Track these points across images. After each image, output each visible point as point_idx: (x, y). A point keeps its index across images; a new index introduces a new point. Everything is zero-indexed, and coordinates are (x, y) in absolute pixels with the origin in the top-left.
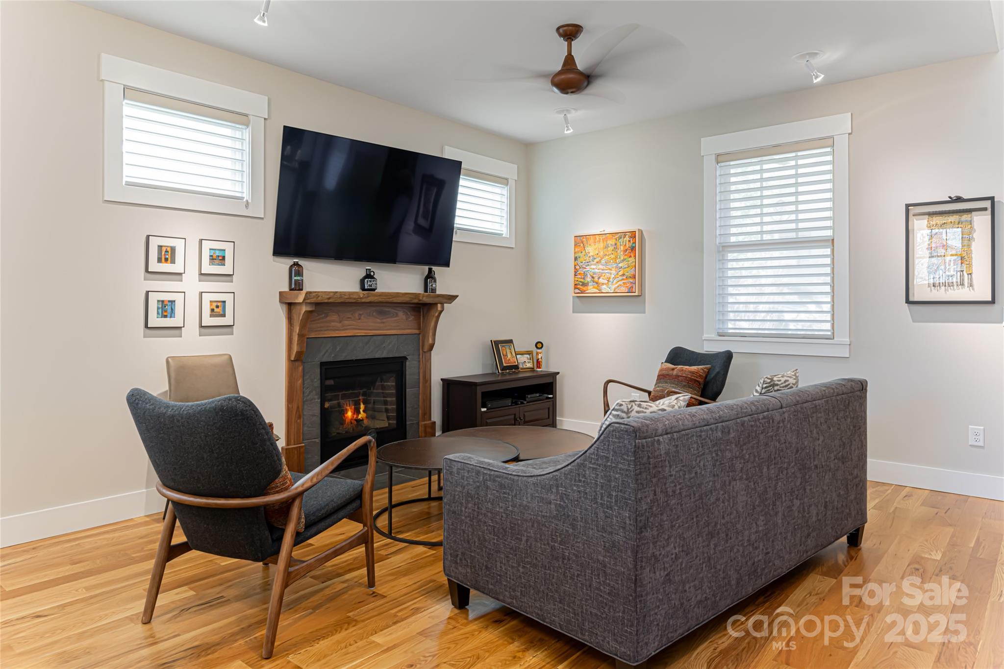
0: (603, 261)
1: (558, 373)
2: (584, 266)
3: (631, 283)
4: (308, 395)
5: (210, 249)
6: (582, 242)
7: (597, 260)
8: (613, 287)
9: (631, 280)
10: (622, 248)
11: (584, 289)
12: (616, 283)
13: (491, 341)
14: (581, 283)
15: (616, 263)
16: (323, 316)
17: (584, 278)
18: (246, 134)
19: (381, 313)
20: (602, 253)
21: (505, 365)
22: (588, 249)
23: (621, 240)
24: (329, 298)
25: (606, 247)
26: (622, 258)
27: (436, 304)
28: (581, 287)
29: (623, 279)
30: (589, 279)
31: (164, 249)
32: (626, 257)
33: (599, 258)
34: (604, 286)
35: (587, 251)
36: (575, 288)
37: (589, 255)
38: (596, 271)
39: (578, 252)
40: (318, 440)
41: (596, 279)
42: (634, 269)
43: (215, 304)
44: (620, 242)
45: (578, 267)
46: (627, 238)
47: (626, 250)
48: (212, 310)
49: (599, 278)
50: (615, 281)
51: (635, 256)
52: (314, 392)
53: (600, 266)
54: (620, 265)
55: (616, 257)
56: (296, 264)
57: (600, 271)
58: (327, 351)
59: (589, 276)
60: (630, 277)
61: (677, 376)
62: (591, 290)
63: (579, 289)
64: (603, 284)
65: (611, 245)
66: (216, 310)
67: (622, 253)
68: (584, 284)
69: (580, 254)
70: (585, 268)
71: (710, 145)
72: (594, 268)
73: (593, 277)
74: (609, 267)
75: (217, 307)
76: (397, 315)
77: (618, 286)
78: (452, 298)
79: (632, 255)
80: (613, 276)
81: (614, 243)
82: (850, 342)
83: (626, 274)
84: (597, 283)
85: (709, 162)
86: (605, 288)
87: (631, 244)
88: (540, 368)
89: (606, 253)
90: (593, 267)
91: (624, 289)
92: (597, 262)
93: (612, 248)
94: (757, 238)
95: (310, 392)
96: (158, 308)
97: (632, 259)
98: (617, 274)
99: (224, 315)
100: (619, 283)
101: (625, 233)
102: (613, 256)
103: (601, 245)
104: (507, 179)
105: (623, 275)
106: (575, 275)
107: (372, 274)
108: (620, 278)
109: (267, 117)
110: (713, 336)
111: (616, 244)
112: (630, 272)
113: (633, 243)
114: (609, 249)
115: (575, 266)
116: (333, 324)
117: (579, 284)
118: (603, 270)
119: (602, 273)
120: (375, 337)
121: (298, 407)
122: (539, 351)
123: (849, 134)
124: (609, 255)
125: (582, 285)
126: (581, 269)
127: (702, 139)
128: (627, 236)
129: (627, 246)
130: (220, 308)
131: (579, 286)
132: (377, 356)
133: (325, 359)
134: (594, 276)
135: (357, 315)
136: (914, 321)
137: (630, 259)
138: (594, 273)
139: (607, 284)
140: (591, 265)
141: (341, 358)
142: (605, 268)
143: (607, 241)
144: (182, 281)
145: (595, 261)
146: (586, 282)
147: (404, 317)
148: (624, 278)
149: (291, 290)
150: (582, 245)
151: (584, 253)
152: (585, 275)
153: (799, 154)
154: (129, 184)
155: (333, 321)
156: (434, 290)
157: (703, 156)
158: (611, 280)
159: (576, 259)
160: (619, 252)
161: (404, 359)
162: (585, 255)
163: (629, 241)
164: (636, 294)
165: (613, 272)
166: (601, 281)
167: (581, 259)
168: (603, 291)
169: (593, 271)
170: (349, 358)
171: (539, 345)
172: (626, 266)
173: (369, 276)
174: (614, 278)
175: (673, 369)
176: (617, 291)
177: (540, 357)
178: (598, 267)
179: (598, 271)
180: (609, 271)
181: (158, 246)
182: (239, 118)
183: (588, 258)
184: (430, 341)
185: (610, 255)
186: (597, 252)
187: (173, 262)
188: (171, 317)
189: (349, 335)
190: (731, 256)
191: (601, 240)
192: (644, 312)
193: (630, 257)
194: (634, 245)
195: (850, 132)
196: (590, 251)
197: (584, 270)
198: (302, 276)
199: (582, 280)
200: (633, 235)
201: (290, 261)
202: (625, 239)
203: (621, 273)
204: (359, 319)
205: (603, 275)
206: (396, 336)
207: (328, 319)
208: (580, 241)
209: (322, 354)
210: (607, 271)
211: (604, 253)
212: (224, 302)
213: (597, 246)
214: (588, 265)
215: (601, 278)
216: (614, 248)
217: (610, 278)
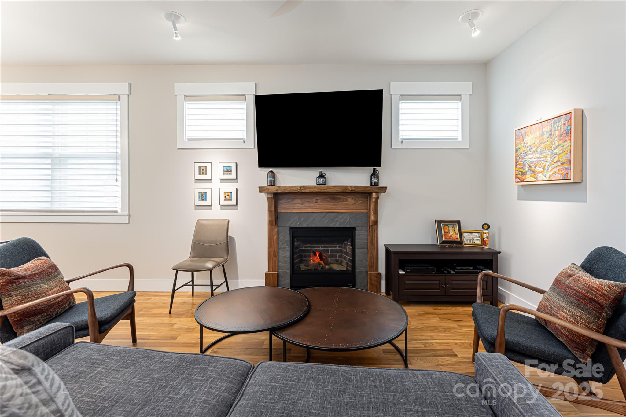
0: (539, 150)
1: (500, 253)
2: (523, 157)
3: (567, 169)
4: (282, 245)
5: (224, 167)
6: (522, 134)
7: (534, 149)
8: (548, 175)
9: (566, 166)
10: (557, 132)
11: (524, 178)
12: (551, 170)
14: (520, 173)
15: (551, 150)
16: (291, 200)
17: (523, 168)
18: (245, 105)
19: (334, 199)
20: (538, 141)
21: (444, 240)
22: (526, 140)
23: (556, 125)
25: (542, 136)
26: (557, 144)
27: (372, 193)
28: (521, 176)
29: (558, 166)
30: (527, 168)
31: (202, 168)
32: (561, 142)
33: (536, 147)
34: (540, 175)
35: (525, 142)
36: (516, 178)
37: (527, 146)
38: (533, 160)
40: (288, 271)
41: (533, 168)
42: (569, 153)
43: (227, 194)
44: (555, 128)
45: (518, 158)
46: (563, 122)
47: (561, 134)
48: (225, 197)
49: (535, 167)
50: (550, 169)
52: (286, 243)
53: (537, 155)
54: (555, 151)
55: (552, 144)
56: (271, 171)
57: (536, 159)
58: (294, 221)
59: (527, 165)
60: (565, 163)
62: (529, 178)
63: (519, 178)
64: (539, 172)
65: (546, 132)
66: (227, 197)
67: (557, 139)
68: (523, 174)
69: (520, 146)
70: (524, 158)
72: (531, 158)
73: (530, 167)
74: (545, 154)
75: (228, 195)
76: (347, 200)
77: (553, 173)
79: (568, 138)
80: (548, 163)
81: (549, 130)
83: (561, 160)
84: (533, 172)
86: (541, 177)
87: (566, 128)
89: (542, 141)
90: (530, 156)
91: (559, 176)
92: (534, 152)
93: (548, 135)
95: (283, 244)
96: (199, 196)
97: (567, 144)
98: (552, 161)
99: (231, 200)
100: (554, 170)
101: (561, 117)
102: (548, 143)
103: (538, 134)
104: (460, 95)
105: (558, 161)
106: (516, 166)
107: (324, 174)
108: (555, 165)
109: (254, 93)
111: (551, 130)
112: (565, 158)
113: (569, 126)
114: (544, 136)
115: (516, 157)
116: (298, 205)
117: (519, 174)
118: (538, 158)
119: (539, 161)
120: (329, 214)
121: (275, 251)
122: (485, 231)
124: (544, 144)
125: (521, 175)
126: (521, 160)
128: (562, 120)
129: (563, 130)
130: (230, 196)
131: (519, 176)
132: (331, 225)
133: (293, 225)
134: (531, 165)
135: (314, 200)
137: (565, 144)
138: (531, 163)
139: (543, 172)
140: (529, 154)
141: (305, 225)
142: (541, 156)
143: (543, 129)
144: (212, 183)
145: (532, 150)
146: (525, 171)
147: (353, 202)
148: (559, 164)
149: (268, 186)
150: (521, 137)
151: (522, 145)
152: (524, 164)
154: (189, 140)
155: (298, 203)
156: (378, 184)
158: (546, 168)
159: (517, 151)
160: (554, 138)
161: (354, 229)
162: (523, 146)
163: (564, 124)
164: (572, 181)
165: (549, 159)
166: (537, 169)
167: (521, 151)
168: (539, 179)
169: (531, 160)
170: (310, 226)
172: (561, 152)
173: (321, 176)
174: (549, 165)
176: (552, 178)
177: (485, 237)
178: (534, 156)
179: (535, 160)
180: (544, 159)
181: (199, 167)
182: (241, 97)
183: (526, 149)
184: (372, 218)
185: (546, 142)
186: (534, 142)
187: (206, 174)
188: (205, 200)
189: (309, 212)
191: (538, 129)
192: (586, 202)
193: (566, 141)
194: (569, 128)
196: (528, 141)
197: (523, 160)
198: (275, 178)
199: (521, 170)
200: (568, 116)
201: (269, 170)
202: (560, 123)
203: (555, 160)
204: (316, 202)
205: (539, 163)
206: (347, 214)
207: (294, 202)
208: (520, 134)
209: (291, 222)
210: (542, 159)
211: (540, 141)
212: (231, 193)
213: (533, 136)
214: (526, 155)
215: (537, 166)
216: (550, 134)
217: (545, 166)
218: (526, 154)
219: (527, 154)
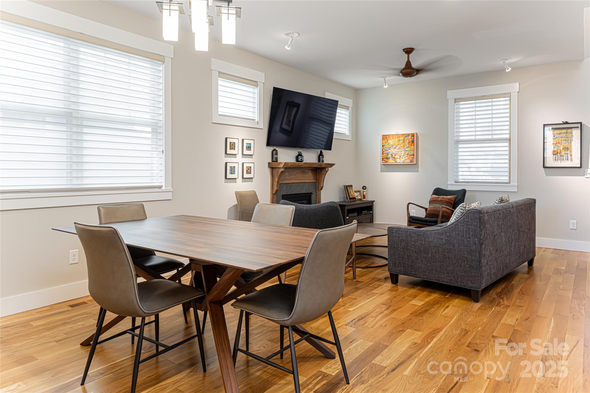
0: (397, 147)
1: (374, 201)
2: (387, 150)
5: (246, 143)
6: (386, 138)
7: (395, 147)
8: (403, 160)
9: (412, 157)
10: (407, 141)
11: (388, 160)
12: (404, 158)
13: (344, 186)
14: (386, 158)
15: (404, 148)
17: (387, 155)
18: (256, 90)
19: (303, 172)
20: (397, 143)
21: (351, 197)
22: (389, 141)
23: (407, 138)
24: (291, 165)
25: (399, 141)
26: (407, 146)
27: (326, 168)
29: (408, 156)
30: (390, 156)
31: (231, 143)
32: (409, 146)
33: (396, 146)
34: (398, 159)
35: (389, 143)
36: (382, 160)
38: (394, 152)
39: (384, 143)
41: (394, 156)
42: (413, 151)
43: (248, 168)
44: (406, 139)
45: (384, 150)
46: (410, 137)
47: (410, 142)
49: (395, 155)
50: (404, 157)
51: (414, 145)
53: (396, 150)
54: (406, 149)
55: (404, 146)
56: (275, 150)
57: (396, 152)
58: (285, 190)
59: (390, 154)
60: (412, 155)
61: (441, 201)
62: (391, 161)
63: (384, 161)
64: (397, 158)
65: (402, 140)
66: (248, 171)
67: (407, 144)
68: (387, 158)
69: (385, 144)
70: (388, 151)
71: (452, 94)
72: (392, 151)
73: (392, 155)
74: (401, 150)
76: (308, 173)
77: (405, 159)
78: (332, 165)
79: (413, 144)
80: (402, 155)
81: (403, 139)
82: (518, 185)
83: (410, 154)
84: (394, 158)
85: (451, 102)
86: (398, 160)
87: (412, 140)
88: (365, 199)
89: (399, 143)
90: (392, 150)
91: (408, 161)
92: (394, 148)
93: (402, 141)
94: (473, 138)
96: (230, 170)
97: (412, 147)
98: (405, 153)
99: (250, 173)
100: (406, 158)
101: (409, 135)
102: (402, 145)
103: (397, 140)
104: (348, 107)
105: (408, 154)
106: (383, 154)
107: (301, 153)
108: (406, 155)
109: (264, 83)
110: (453, 183)
111: (404, 139)
112: (412, 153)
113: (413, 139)
114: (400, 142)
115: (382, 150)
117: (385, 158)
118: (397, 151)
120: (301, 184)
122: (364, 190)
123: (518, 92)
124: (400, 145)
125: (386, 159)
126: (386, 151)
127: (448, 91)
128: (410, 136)
129: (410, 140)
130: (250, 170)
131: (384, 159)
133: (284, 193)
134: (393, 154)
135: (295, 173)
136: (546, 176)
137: (411, 147)
138: (393, 153)
139: (400, 158)
141: (289, 193)
142: (398, 151)
143: (399, 138)
144: (236, 158)
145: (393, 147)
146: (388, 157)
147: (311, 174)
148: (408, 155)
149: (273, 161)
150: (386, 139)
151: (387, 143)
152: (388, 154)
153: (494, 100)
154: (220, 115)
155: (287, 176)
156: (323, 161)
157: (448, 99)
158: (402, 156)
159: (383, 146)
160: (406, 143)
161: (311, 194)
162: (388, 144)
163: (411, 138)
164: (415, 163)
165: (403, 153)
166: (396, 157)
167: (386, 146)
168: (397, 162)
169: (392, 152)
170: (292, 193)
171: (364, 188)
172: (410, 150)
173: (300, 155)
174: (403, 155)
175: (439, 198)
176: (404, 161)
177: (365, 194)
178: (395, 150)
179: (395, 152)
180: (400, 152)
182: (254, 83)
183: (389, 146)
184: (322, 186)
185: (401, 144)
186: (394, 143)
187: (234, 149)
188: (234, 174)
189: (292, 182)
190: (460, 146)
191: (397, 137)
192: (418, 172)
193: (412, 145)
194: (413, 140)
195: (518, 91)
196: (390, 143)
197: (387, 151)
198: (278, 155)
200: (413, 135)
201: (273, 148)
202: (409, 137)
203: (406, 153)
204: (296, 175)
206: (308, 183)
208: (385, 137)
209: (282, 191)
210: (399, 152)
211: (398, 143)
212: (251, 167)
213: (394, 140)
214: (390, 149)
215: (397, 155)
216: (403, 141)
217: (401, 156)
218: (389, 149)
219: (390, 148)
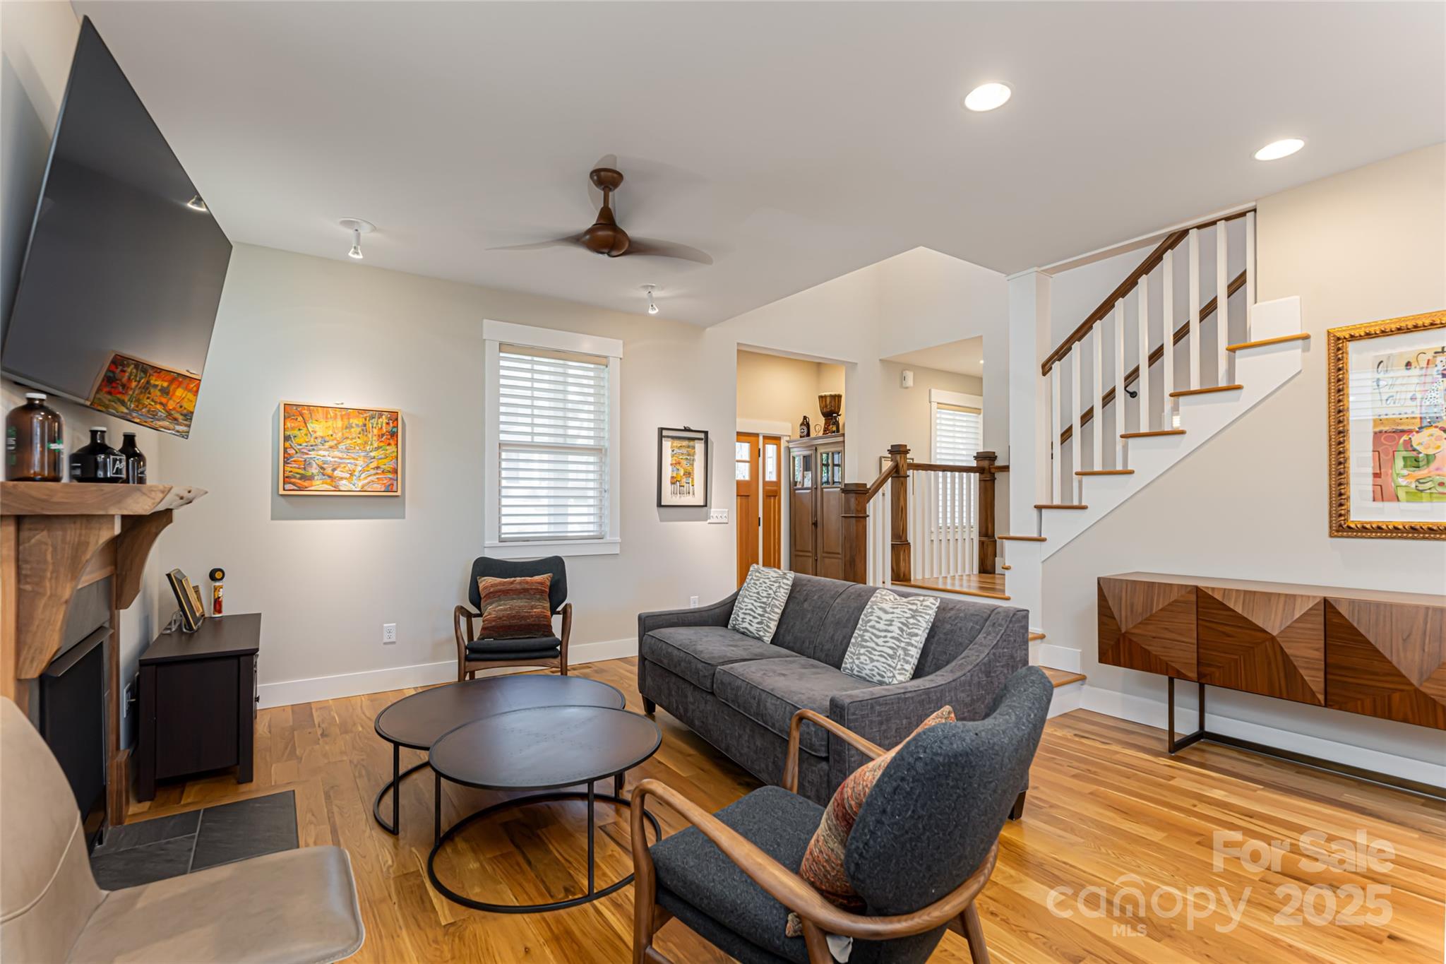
0: (342, 446)
2: (305, 451)
3: (391, 479)
6: (302, 415)
7: (331, 443)
8: (360, 484)
9: (390, 476)
10: (375, 431)
11: (306, 484)
12: (366, 478)
13: (169, 576)
14: (298, 476)
15: (366, 451)
17: (305, 469)
20: (340, 434)
22: (311, 426)
23: (374, 421)
25: (347, 428)
26: (376, 445)
28: (299, 481)
29: (377, 474)
30: (314, 470)
32: (382, 444)
33: (335, 442)
34: (344, 482)
35: (310, 430)
36: (285, 483)
37: (314, 436)
38: (329, 459)
39: (293, 429)
41: (329, 471)
44: (372, 424)
45: (291, 451)
46: (384, 420)
47: (383, 435)
49: (334, 470)
50: (363, 476)
51: (397, 444)
53: (337, 453)
54: (372, 454)
55: (366, 443)
57: (336, 459)
59: (315, 465)
60: (389, 472)
62: (319, 486)
63: (294, 484)
64: (342, 478)
65: (357, 425)
67: (375, 438)
68: (303, 477)
69: (296, 432)
70: (307, 454)
71: (493, 330)
72: (323, 455)
73: (322, 468)
74: (353, 455)
77: (369, 483)
79: (392, 442)
80: (360, 468)
81: (361, 423)
82: (622, 540)
83: (383, 467)
84: (330, 477)
85: (491, 349)
86: (344, 485)
87: (390, 429)
88: (220, 612)
89: (346, 435)
90: (322, 453)
91: (378, 487)
92: (331, 447)
93: (359, 429)
97: (393, 448)
98: (367, 466)
100: (370, 478)
101: (381, 413)
102: (359, 441)
103: (339, 423)
105: (378, 468)
106: (285, 462)
108: (372, 472)
110: (496, 542)
111: (365, 425)
112: (388, 465)
113: (394, 427)
114: (352, 430)
115: (286, 448)
117: (295, 477)
118: (341, 458)
119: (340, 463)
122: (217, 584)
123: (621, 358)
124: (352, 439)
125: (300, 479)
126: (298, 455)
127: (485, 321)
128: (384, 417)
129: (384, 430)
131: (292, 480)
134: (325, 466)
136: (661, 521)
137: (388, 447)
138: (325, 463)
139: (349, 480)
140: (321, 450)
142: (345, 456)
143: (349, 419)
145: (327, 445)
146: (309, 474)
148: (379, 472)
150: (299, 419)
151: (304, 431)
152: (307, 464)
157: (485, 341)
158: (356, 473)
159: (287, 438)
160: (370, 436)
162: (306, 435)
163: (387, 423)
164: (398, 493)
165: (360, 462)
166: (338, 473)
167: (298, 440)
168: (342, 488)
169: (323, 459)
171: (218, 575)
172: (383, 456)
174: (362, 471)
176: (366, 488)
177: (219, 595)
178: (332, 454)
179: (332, 460)
180: (352, 461)
183: (312, 440)
185: (355, 438)
186: (331, 433)
190: (506, 455)
191: (339, 417)
192: (404, 518)
193: (389, 444)
194: (395, 430)
195: (622, 356)
196: (317, 429)
197: (306, 456)
199: (302, 472)
200: (394, 416)
202: (381, 420)
203: (374, 465)
205: (343, 466)
208: (293, 412)
210: (348, 461)
211: (343, 434)
213: (330, 423)
214: (314, 450)
215: (339, 469)
216: (363, 430)
217: (354, 471)
218: (313, 447)
219: (315, 448)
